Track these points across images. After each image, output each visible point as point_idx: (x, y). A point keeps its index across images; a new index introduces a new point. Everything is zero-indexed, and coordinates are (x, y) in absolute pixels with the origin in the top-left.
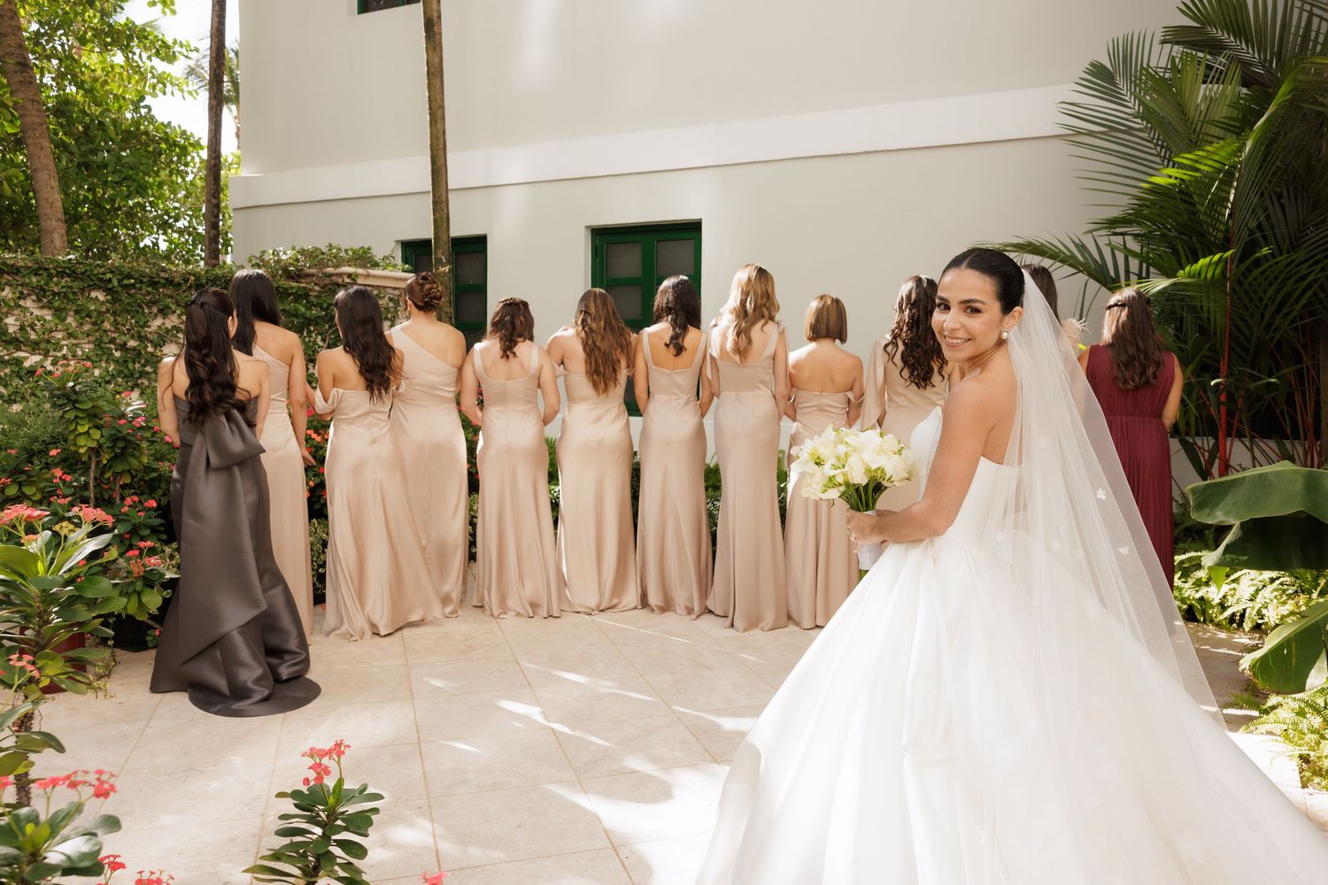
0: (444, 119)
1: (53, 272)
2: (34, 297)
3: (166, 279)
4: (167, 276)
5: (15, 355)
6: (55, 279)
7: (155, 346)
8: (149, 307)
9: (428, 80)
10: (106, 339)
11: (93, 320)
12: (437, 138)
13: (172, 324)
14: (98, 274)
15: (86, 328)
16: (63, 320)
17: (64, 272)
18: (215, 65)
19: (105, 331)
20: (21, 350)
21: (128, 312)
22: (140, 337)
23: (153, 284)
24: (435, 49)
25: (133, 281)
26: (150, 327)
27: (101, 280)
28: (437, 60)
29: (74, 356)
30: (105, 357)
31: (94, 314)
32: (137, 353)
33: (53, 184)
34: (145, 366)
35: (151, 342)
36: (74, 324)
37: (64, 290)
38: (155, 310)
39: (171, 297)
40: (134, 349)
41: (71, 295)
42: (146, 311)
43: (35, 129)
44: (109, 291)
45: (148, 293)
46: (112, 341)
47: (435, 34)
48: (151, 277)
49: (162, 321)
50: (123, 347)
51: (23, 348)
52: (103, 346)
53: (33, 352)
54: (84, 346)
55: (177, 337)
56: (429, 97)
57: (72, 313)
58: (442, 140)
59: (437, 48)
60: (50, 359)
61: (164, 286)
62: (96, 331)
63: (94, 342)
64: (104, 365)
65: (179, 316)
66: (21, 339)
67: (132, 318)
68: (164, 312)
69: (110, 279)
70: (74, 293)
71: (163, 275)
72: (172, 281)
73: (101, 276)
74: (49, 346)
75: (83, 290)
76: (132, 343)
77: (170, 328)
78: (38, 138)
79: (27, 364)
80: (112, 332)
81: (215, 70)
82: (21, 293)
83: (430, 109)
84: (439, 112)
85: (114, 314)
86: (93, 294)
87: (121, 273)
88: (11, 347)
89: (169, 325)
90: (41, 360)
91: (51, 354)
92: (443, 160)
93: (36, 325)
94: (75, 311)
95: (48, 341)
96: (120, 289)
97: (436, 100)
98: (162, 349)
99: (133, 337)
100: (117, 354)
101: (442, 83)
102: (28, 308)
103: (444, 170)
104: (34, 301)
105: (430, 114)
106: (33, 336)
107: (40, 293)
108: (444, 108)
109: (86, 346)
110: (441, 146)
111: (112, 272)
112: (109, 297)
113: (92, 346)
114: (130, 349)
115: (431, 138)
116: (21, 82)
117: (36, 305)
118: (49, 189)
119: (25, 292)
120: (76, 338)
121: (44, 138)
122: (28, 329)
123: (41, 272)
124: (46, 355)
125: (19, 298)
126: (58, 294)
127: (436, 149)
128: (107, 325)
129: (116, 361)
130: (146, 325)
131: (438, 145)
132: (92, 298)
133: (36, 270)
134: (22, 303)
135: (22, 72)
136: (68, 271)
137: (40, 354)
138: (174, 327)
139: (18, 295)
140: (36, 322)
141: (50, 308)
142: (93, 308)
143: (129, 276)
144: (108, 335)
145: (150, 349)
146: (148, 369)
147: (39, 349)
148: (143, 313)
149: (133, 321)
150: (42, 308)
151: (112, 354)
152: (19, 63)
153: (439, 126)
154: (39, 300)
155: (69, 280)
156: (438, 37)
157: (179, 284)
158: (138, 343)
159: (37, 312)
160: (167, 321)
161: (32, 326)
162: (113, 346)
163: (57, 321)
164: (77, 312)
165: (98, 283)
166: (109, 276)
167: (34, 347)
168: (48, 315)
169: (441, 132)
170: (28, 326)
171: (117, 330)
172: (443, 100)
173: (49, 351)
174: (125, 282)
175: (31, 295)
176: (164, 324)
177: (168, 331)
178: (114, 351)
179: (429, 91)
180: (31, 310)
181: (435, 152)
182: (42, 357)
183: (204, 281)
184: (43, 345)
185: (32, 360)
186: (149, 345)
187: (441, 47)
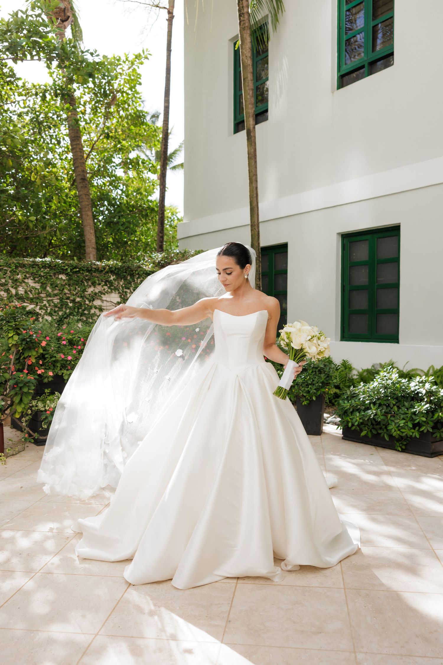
0: (257, 181)
1: (41, 266)
2: (32, 278)
3: (95, 268)
4: (95, 267)
5: (22, 305)
6: (42, 269)
7: (90, 302)
8: (87, 282)
9: (249, 161)
10: (64, 297)
11: (59, 288)
12: (253, 191)
13: (99, 290)
14: (61, 266)
15: (56, 292)
16: (45, 288)
17: (45, 266)
18: (162, 169)
19: (65, 294)
20: (25, 302)
21: (77, 285)
22: (81, 296)
23: (88, 271)
24: (251, 145)
25: (78, 270)
26: (87, 292)
27: (62, 269)
28: (252, 150)
29: (50, 305)
30: (64, 306)
31: (59, 285)
32: (80, 304)
33: (92, 231)
34: (85, 311)
35: (88, 299)
36: (50, 290)
37: (45, 274)
38: (90, 283)
39: (97, 277)
40: (78, 302)
41: (49, 277)
42: (86, 284)
43: (86, 207)
44: (67, 274)
45: (87, 276)
46: (68, 298)
47: (251, 137)
48: (88, 268)
49: (94, 289)
50: (73, 301)
51: (26, 301)
52: (64, 300)
53: (31, 303)
54: (54, 301)
55: (100, 296)
56: (249, 170)
57: (49, 285)
58: (255, 192)
59: (253, 144)
60: (38, 307)
61: (95, 272)
62: (60, 294)
63: (59, 299)
64: (64, 310)
65: (102, 287)
66: (25, 297)
67: (78, 287)
68: (94, 284)
69: (67, 269)
70: (50, 276)
71: (94, 266)
72: (98, 269)
73: (63, 267)
74: (38, 301)
75: (55, 274)
76: (78, 299)
77: (97, 292)
78: (87, 211)
79: (28, 309)
80: (68, 294)
81: (162, 171)
82: (25, 276)
83: (249, 176)
84: (254, 178)
85: (69, 285)
86: (60, 276)
87: (72, 266)
88: (20, 301)
89: (97, 291)
90: (34, 307)
91: (39, 304)
92: (255, 203)
93: (32, 291)
94: (51, 284)
95: (38, 298)
96: (71, 274)
97: (252, 171)
98: (93, 302)
99: (78, 297)
100: (71, 305)
101: (256, 162)
102: (28, 283)
103: (256, 208)
104: (32, 280)
105: (250, 179)
106: (31, 296)
107: (34, 276)
108: (256, 175)
109: (56, 301)
110: (255, 195)
111: (68, 266)
112: (67, 278)
113: (58, 301)
114: (77, 303)
115: (250, 192)
116: (82, 187)
117: (33, 281)
118: (90, 234)
119: (27, 275)
120: (50, 297)
121: (89, 211)
122: (29, 293)
123: (35, 266)
124: (37, 305)
125: (24, 278)
126: (43, 276)
127: (252, 197)
128: (66, 291)
129: (70, 308)
130: (84, 291)
131: (253, 195)
132: (59, 278)
133: (33, 265)
134: (26, 281)
135: (83, 182)
136: (47, 265)
137: (34, 304)
138: (99, 292)
139: (24, 277)
140: (32, 289)
141: (39, 283)
142: (59, 282)
143: (76, 268)
144: (66, 296)
145: (87, 302)
146: (86, 312)
147: (33, 302)
148: (84, 285)
149: (79, 289)
150: (35, 283)
151: (68, 304)
152: (82, 179)
153: (254, 185)
154: (34, 279)
155: (48, 269)
156: (253, 138)
157: (102, 271)
158: (81, 299)
159: (34, 285)
160: (96, 289)
161: (31, 291)
162: (69, 301)
163: (42, 289)
164: (51, 285)
165: (61, 271)
166: (67, 267)
167: (31, 301)
168: (38, 286)
169: (255, 188)
170: (29, 291)
171: (71, 293)
172: (256, 171)
173: (37, 303)
174: (75, 270)
175: (30, 277)
176: (94, 290)
177: (96, 294)
178: (69, 303)
179: (249, 167)
180: (30, 284)
181: (252, 199)
182: (35, 306)
183: (114, 269)
184: (34, 300)
185: (30, 307)
186: (87, 300)
187: (255, 143)
